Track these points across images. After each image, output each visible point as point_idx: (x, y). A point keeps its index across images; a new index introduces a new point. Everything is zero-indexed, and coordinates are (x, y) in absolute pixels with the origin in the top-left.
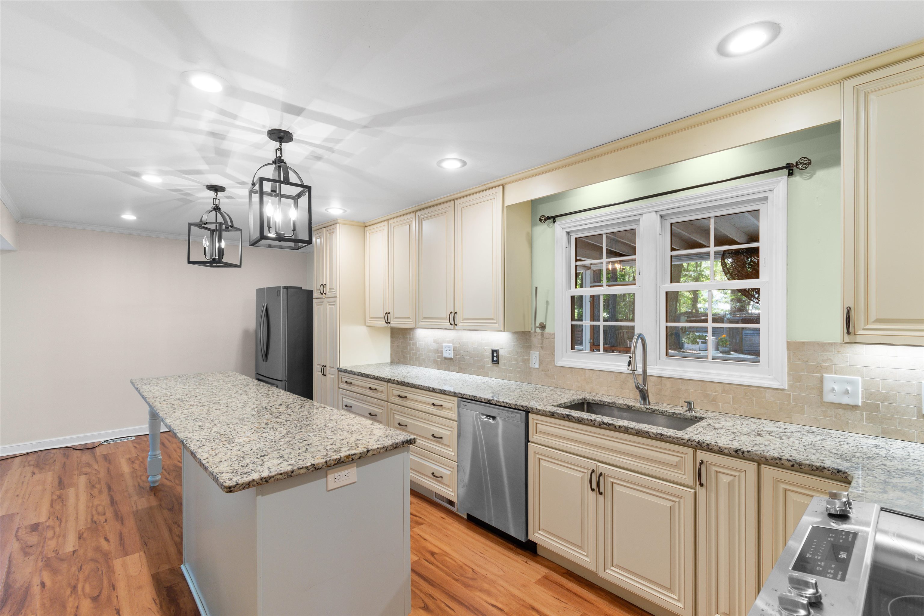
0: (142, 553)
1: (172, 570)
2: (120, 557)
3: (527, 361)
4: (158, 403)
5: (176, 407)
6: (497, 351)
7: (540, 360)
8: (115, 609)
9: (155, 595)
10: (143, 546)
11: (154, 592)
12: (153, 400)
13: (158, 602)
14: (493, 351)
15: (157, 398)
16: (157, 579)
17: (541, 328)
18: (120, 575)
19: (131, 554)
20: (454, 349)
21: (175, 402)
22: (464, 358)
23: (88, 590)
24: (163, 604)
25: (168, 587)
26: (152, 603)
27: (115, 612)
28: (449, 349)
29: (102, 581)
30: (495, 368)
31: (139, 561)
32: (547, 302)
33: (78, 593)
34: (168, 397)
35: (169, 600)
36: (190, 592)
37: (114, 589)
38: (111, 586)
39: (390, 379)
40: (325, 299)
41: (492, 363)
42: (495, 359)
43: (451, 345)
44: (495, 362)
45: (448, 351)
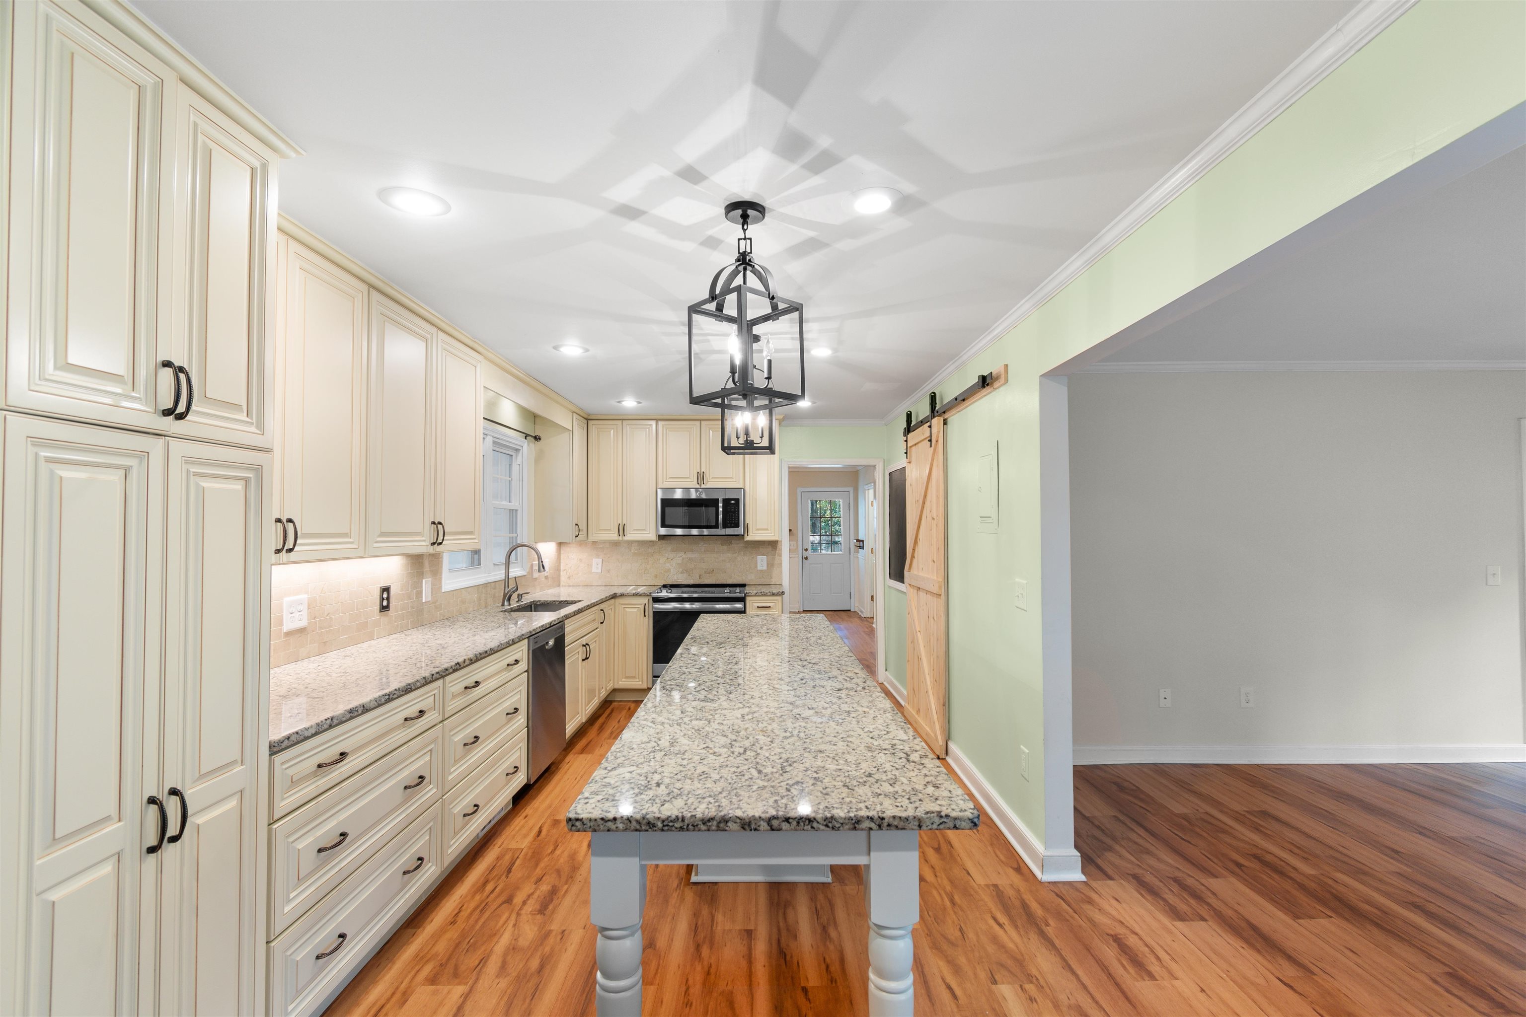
1: (842, 882)
3: (420, 594)
4: (859, 675)
5: (836, 664)
6: (386, 589)
7: (431, 589)
12: (868, 683)
14: (383, 590)
15: (864, 688)
20: (311, 607)
21: (836, 674)
22: (331, 619)
28: (300, 608)
30: (384, 619)
34: (845, 687)
39: (458, 663)
40: (161, 441)
41: (381, 612)
42: (385, 603)
43: (304, 597)
44: (384, 608)
45: (297, 615)
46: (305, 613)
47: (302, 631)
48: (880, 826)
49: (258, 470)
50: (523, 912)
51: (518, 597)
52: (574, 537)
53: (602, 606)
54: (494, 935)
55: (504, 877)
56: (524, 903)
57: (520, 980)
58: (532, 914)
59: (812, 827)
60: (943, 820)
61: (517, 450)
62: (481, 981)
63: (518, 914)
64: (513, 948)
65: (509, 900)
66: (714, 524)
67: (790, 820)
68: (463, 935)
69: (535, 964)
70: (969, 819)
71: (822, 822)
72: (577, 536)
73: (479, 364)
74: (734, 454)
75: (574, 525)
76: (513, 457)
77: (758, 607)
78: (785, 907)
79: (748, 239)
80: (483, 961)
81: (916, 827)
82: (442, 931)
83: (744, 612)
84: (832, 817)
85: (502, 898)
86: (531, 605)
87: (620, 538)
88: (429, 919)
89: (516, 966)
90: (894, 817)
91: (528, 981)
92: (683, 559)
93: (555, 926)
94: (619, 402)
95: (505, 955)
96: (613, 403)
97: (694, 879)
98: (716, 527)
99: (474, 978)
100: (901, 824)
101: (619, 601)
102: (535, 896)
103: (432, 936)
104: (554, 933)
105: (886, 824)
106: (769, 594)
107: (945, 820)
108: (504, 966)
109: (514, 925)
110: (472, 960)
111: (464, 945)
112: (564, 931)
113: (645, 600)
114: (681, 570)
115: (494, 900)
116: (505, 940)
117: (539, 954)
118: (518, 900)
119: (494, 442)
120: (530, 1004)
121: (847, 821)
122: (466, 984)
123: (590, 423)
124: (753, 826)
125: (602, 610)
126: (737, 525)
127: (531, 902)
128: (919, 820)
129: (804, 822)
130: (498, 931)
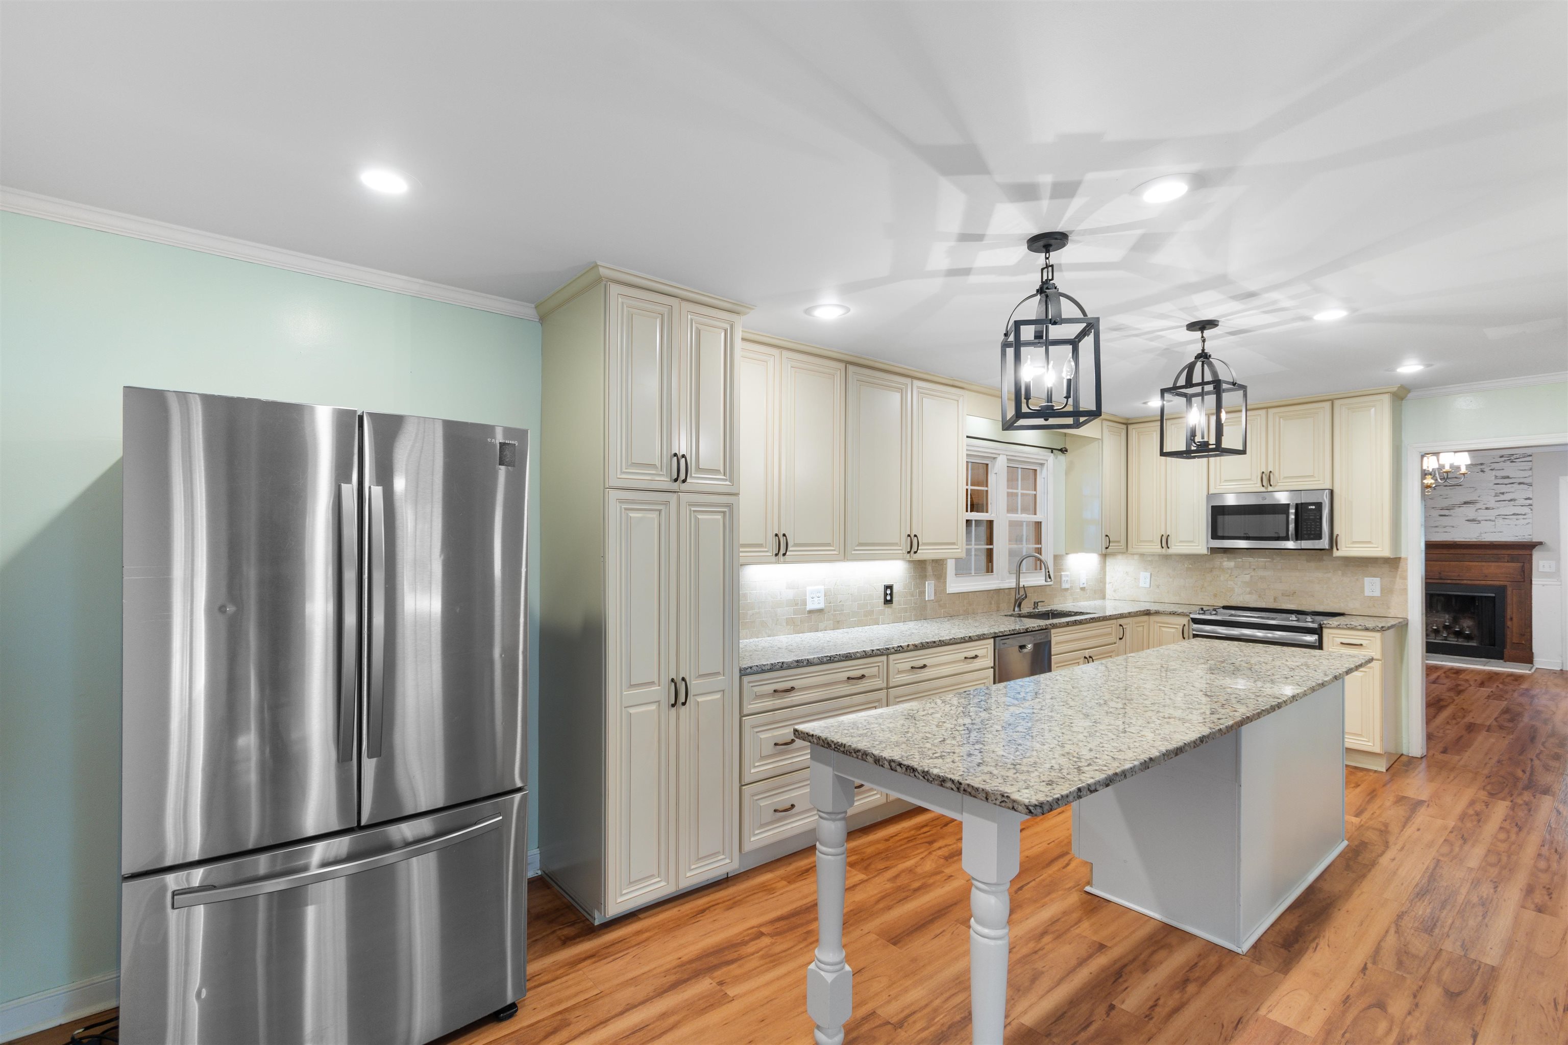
0: (1263, 1011)
1: (1257, 960)
2: (1298, 1033)
3: (922, 593)
6: (891, 587)
7: (935, 590)
8: (1365, 974)
9: (1308, 953)
10: (1248, 1021)
11: (1306, 956)
13: (1314, 945)
14: (886, 588)
16: (1286, 967)
18: (1325, 1007)
19: (1279, 1024)
20: (828, 593)
22: (843, 605)
23: (1383, 1026)
24: (1311, 938)
25: (1286, 949)
26: (1321, 948)
27: (1367, 972)
28: (818, 595)
29: (1355, 1020)
30: (888, 610)
31: (1279, 1005)
33: (1399, 1032)
35: (1301, 937)
36: (1272, 925)
37: (1348, 997)
38: (1347, 1005)
39: (901, 646)
40: (675, 495)
41: (884, 604)
42: (888, 598)
43: (822, 588)
44: (888, 602)
45: (816, 599)
46: (822, 599)
47: (820, 611)
48: (958, 789)
49: (730, 506)
50: (934, 853)
51: (1034, 605)
52: (1104, 548)
53: (1121, 621)
54: (906, 858)
55: (939, 827)
56: (940, 848)
57: (899, 889)
58: (939, 857)
59: (915, 776)
60: (1004, 799)
61: (1042, 465)
62: (877, 878)
63: (930, 853)
64: (910, 871)
65: (931, 843)
66: (1284, 534)
67: (902, 766)
68: (887, 850)
69: (916, 885)
70: (1025, 806)
71: (921, 773)
72: (1107, 548)
73: (961, 398)
74: (1194, 457)
75: (1104, 536)
76: (1038, 471)
77: (1342, 643)
78: (1162, 947)
79: (1050, 266)
80: (887, 869)
81: (984, 799)
82: (878, 842)
83: (1320, 646)
84: (927, 771)
85: (928, 839)
86: (1049, 614)
87: (1164, 551)
88: (875, 832)
89: (904, 880)
90: (969, 785)
91: (904, 892)
92: (1251, 576)
93: (948, 871)
94: (1145, 403)
95: (903, 871)
96: (1138, 404)
97: (1088, 889)
98: (1286, 538)
99: (874, 875)
100: (973, 792)
101: (1153, 618)
102: (950, 848)
103: (869, 842)
104: (944, 874)
105: (962, 789)
106: (1360, 627)
107: (1006, 800)
108: (896, 877)
109: (922, 858)
110: (881, 865)
111: (883, 855)
112: (952, 876)
113: (1184, 621)
114: (1248, 589)
115: (921, 838)
116: (909, 863)
117: (924, 881)
118: (936, 845)
119: (1008, 459)
120: (894, 904)
121: (936, 778)
122: (867, 875)
123: (1130, 427)
124: (881, 763)
125: (1121, 625)
126: (1319, 537)
127: (945, 849)
128: (986, 793)
129: (910, 770)
130: (910, 857)
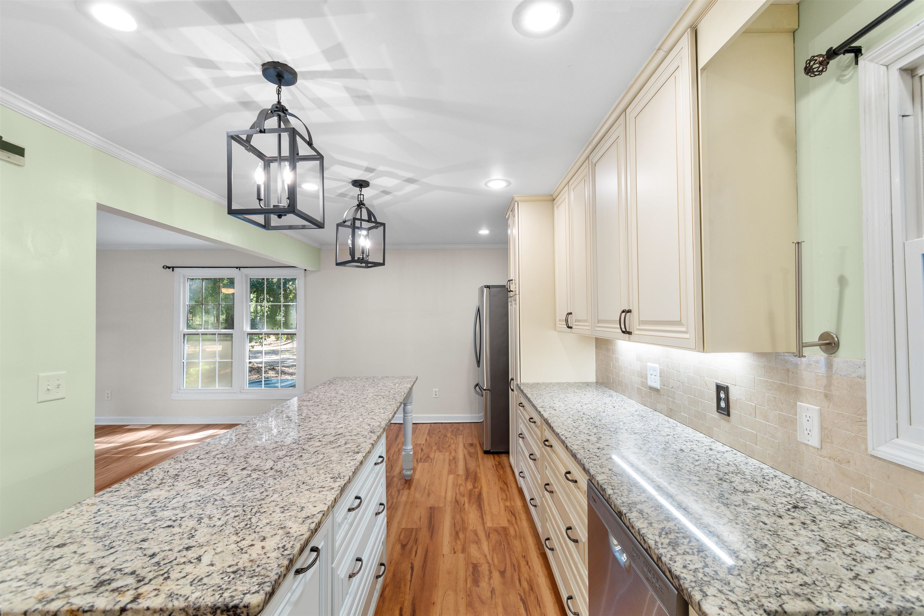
3: (789, 422)
6: (726, 389)
7: (822, 428)
14: (719, 388)
17: (823, 347)
20: (662, 375)
22: (675, 393)
28: (655, 373)
30: (723, 422)
32: (842, 281)
41: (718, 411)
43: (658, 366)
44: (722, 410)
45: (653, 377)
46: (658, 379)
47: (657, 390)
50: (487, 566)
56: (491, 572)
57: (465, 530)
58: (480, 564)
64: (477, 543)
65: (502, 573)
68: (511, 551)
80: (488, 537)
85: (509, 576)
117: (462, 541)
118: (496, 574)
127: (487, 573)
